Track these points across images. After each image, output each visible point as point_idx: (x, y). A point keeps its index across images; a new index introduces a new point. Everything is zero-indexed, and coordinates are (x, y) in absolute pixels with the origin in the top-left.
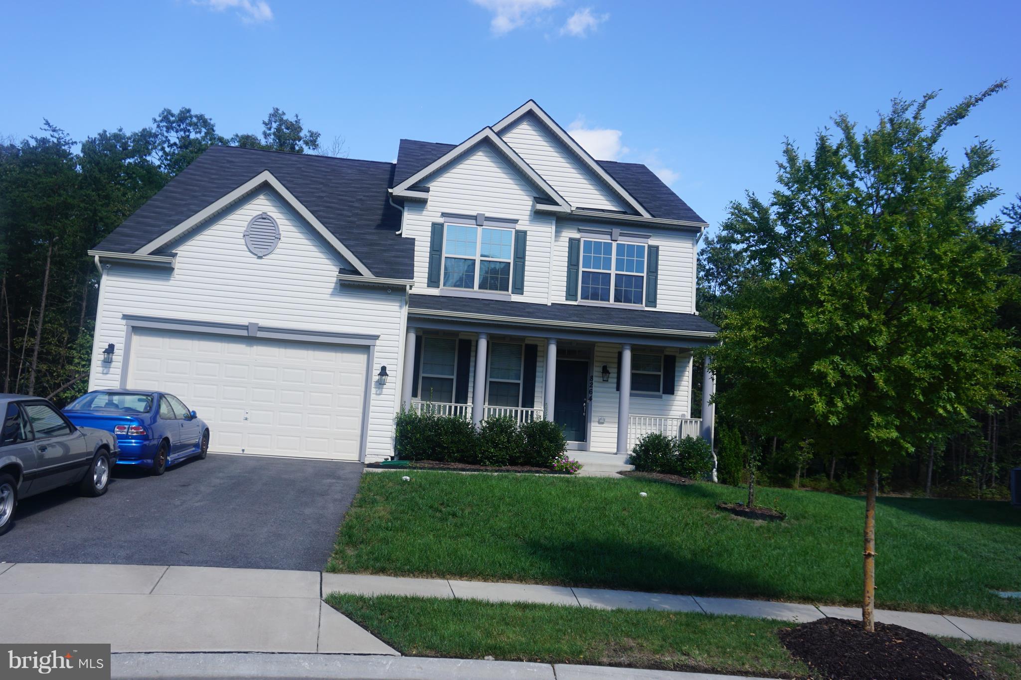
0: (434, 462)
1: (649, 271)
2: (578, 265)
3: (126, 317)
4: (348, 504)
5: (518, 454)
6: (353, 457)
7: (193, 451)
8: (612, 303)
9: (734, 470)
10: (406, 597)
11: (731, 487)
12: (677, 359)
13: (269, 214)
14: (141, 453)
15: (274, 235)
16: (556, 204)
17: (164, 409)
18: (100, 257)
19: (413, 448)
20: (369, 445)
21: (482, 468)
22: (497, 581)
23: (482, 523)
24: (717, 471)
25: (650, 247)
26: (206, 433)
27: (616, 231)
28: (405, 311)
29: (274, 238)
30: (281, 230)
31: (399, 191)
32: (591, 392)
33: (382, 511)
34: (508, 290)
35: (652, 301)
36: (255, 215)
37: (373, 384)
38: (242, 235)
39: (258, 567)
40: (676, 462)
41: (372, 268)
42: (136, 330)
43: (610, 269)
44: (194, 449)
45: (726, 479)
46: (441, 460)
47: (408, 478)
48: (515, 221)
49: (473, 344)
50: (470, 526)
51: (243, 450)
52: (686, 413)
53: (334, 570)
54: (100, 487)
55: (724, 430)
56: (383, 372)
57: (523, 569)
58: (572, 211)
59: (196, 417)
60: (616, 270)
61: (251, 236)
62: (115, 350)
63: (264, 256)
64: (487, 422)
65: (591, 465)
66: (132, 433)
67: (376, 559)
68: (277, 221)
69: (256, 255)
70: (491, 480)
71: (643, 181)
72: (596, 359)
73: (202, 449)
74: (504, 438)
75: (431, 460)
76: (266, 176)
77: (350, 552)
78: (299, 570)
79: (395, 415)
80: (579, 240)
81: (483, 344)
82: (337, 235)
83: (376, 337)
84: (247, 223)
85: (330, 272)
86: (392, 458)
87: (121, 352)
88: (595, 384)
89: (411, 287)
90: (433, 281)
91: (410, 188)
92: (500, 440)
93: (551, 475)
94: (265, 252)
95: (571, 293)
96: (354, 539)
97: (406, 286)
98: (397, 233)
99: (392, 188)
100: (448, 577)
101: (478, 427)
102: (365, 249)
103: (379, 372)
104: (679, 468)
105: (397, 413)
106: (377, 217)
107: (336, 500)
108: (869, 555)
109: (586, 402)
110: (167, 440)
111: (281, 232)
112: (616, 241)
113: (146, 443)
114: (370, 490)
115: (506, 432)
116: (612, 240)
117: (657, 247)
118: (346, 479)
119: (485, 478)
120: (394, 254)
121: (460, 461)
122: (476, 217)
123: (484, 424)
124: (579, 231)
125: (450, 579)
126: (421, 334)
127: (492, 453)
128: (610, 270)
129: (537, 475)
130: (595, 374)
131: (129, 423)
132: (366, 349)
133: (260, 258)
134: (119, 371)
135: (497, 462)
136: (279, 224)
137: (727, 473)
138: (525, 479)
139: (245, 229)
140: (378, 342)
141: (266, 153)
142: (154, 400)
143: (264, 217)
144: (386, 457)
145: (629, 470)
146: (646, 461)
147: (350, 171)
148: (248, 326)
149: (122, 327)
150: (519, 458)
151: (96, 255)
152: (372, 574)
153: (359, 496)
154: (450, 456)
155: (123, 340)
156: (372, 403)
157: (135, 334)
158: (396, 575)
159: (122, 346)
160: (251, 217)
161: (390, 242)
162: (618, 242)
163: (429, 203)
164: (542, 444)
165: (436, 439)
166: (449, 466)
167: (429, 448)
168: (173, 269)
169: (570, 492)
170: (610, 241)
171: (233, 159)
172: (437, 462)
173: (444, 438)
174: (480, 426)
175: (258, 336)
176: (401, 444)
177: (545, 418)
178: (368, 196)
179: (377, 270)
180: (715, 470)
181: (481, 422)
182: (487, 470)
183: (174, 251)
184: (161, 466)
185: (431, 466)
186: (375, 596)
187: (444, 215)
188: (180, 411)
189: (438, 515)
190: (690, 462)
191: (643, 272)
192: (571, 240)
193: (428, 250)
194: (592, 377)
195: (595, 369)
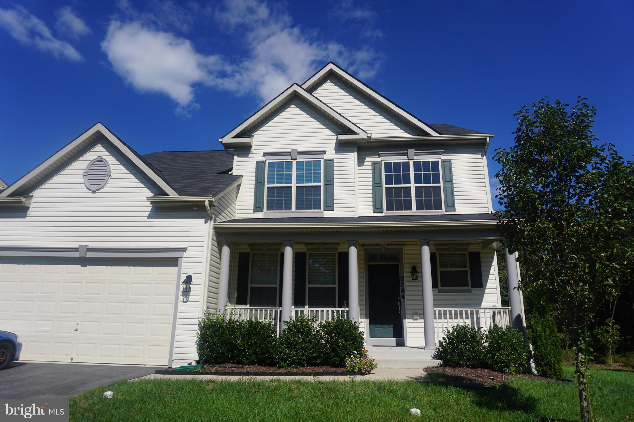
1: (445, 181)
2: (381, 183)
5: (315, 355)
8: (414, 211)
9: (554, 361)
11: (554, 380)
12: (482, 255)
13: (104, 157)
15: (106, 173)
16: (355, 133)
20: (175, 350)
24: (535, 362)
25: (443, 161)
27: (411, 152)
28: (210, 225)
29: (105, 175)
30: (111, 169)
32: (403, 291)
34: (320, 209)
35: (451, 205)
36: (92, 160)
37: (181, 292)
38: (82, 176)
40: (487, 355)
43: (410, 183)
45: (546, 372)
46: (240, 362)
48: (324, 152)
51: (72, 359)
52: (496, 304)
55: (535, 317)
56: (188, 280)
58: (368, 137)
60: (415, 183)
61: (89, 176)
63: (97, 190)
65: (396, 361)
68: (109, 162)
69: (90, 190)
72: (405, 261)
76: (99, 127)
80: (380, 163)
81: (288, 252)
83: (184, 250)
84: (86, 166)
86: (198, 362)
88: (406, 284)
90: (257, 208)
91: (235, 137)
92: (294, 340)
94: (99, 187)
95: (377, 207)
98: (230, 173)
99: (222, 138)
103: (183, 281)
104: (489, 362)
109: (400, 301)
111: (112, 170)
112: (413, 160)
116: (409, 160)
117: (449, 161)
121: (261, 363)
122: (290, 153)
124: (379, 156)
127: (287, 354)
130: (405, 274)
132: (176, 261)
133: (94, 192)
135: (293, 363)
136: (110, 164)
137: (546, 365)
139: (84, 171)
140: (185, 254)
143: (100, 160)
144: (191, 362)
145: (436, 365)
146: (452, 355)
148: (79, 249)
154: (246, 359)
156: (179, 309)
162: (414, 161)
163: (253, 148)
168: (30, 208)
170: (408, 161)
175: (87, 256)
180: (532, 360)
183: (31, 194)
187: (265, 154)
190: (501, 355)
191: (439, 183)
192: (374, 164)
193: (254, 183)
194: (403, 278)
195: (405, 270)
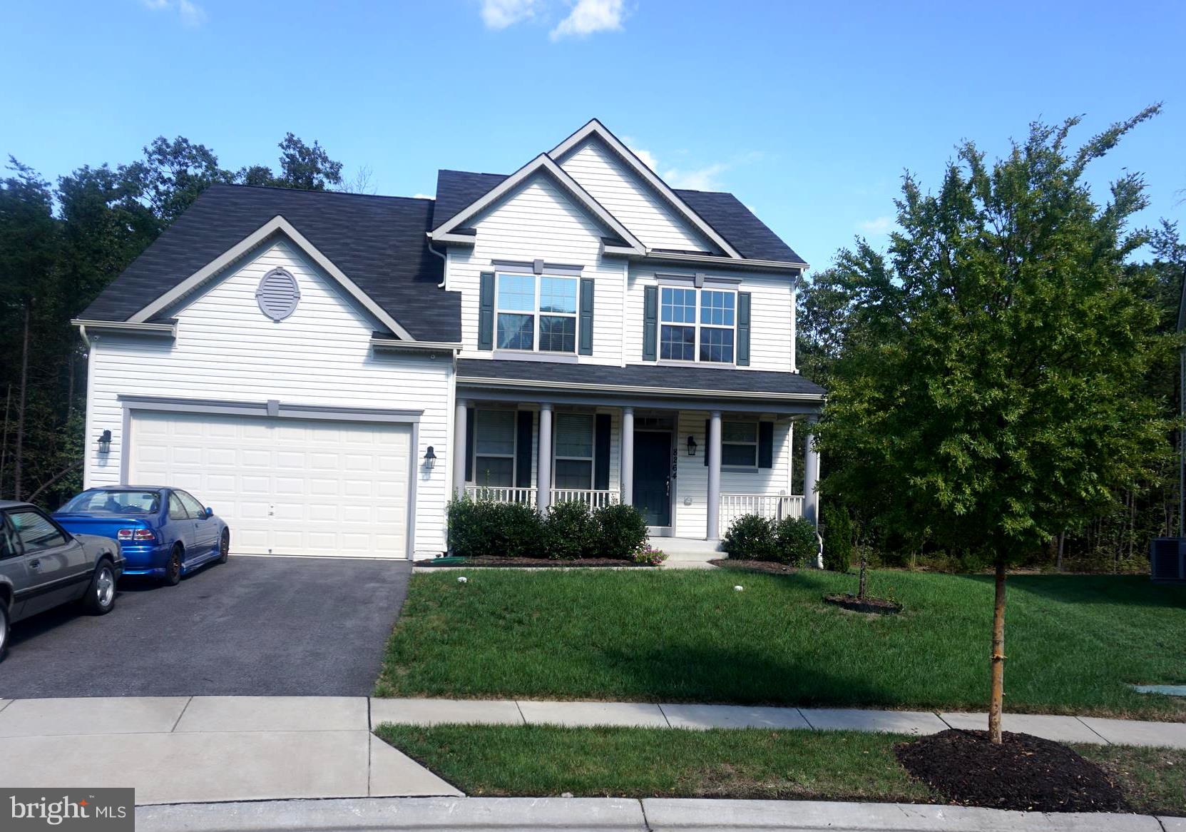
0: (495, 558)
1: (740, 323)
2: (656, 318)
3: (122, 398)
4: (396, 613)
5: (592, 545)
6: (400, 554)
7: (212, 554)
8: (697, 362)
9: (843, 555)
10: (469, 725)
11: (839, 574)
12: (775, 427)
13: (285, 268)
14: (151, 561)
15: (292, 293)
16: (629, 246)
17: (174, 507)
18: (86, 327)
19: (469, 541)
20: (417, 540)
21: (550, 562)
22: (573, 700)
23: (553, 631)
24: (823, 555)
25: (740, 294)
26: (225, 533)
27: (700, 276)
28: (452, 380)
29: (292, 298)
30: (300, 287)
31: (440, 234)
32: (675, 468)
33: (435, 620)
34: (574, 351)
35: (745, 358)
36: (268, 271)
37: (419, 468)
38: (254, 294)
39: (295, 694)
40: (776, 547)
41: (411, 329)
42: (135, 413)
44: (212, 552)
45: (834, 565)
46: (503, 554)
47: (465, 579)
48: (581, 268)
49: (535, 416)
50: (539, 635)
51: (270, 551)
52: (785, 489)
53: (383, 695)
54: (105, 603)
55: (830, 509)
56: (430, 453)
57: (603, 685)
58: (647, 254)
59: (212, 515)
60: (701, 323)
61: (265, 295)
62: (112, 438)
63: (282, 319)
64: (555, 508)
65: (678, 554)
66: (139, 538)
67: (432, 680)
68: (295, 276)
69: (271, 318)
70: (562, 578)
71: (730, 214)
72: (680, 429)
73: (222, 551)
74: (575, 526)
75: (492, 555)
76: (281, 223)
77: (401, 672)
78: (342, 695)
79: (446, 504)
80: (656, 288)
81: (546, 417)
82: (368, 291)
83: (420, 413)
84: (259, 280)
85: (362, 336)
86: (445, 554)
87: (119, 440)
88: (679, 459)
89: (459, 351)
90: (484, 343)
91: (453, 232)
92: (570, 529)
93: (632, 568)
94: (283, 314)
95: (649, 353)
96: (405, 656)
97: (452, 350)
98: (440, 286)
99: (431, 232)
100: (516, 697)
101: (545, 515)
102: (402, 307)
103: (425, 454)
104: (779, 555)
105: (449, 501)
106: (414, 267)
107: (381, 609)
108: (998, 659)
109: (669, 480)
110: (180, 543)
111: (300, 290)
112: (701, 288)
113: (156, 549)
114: (420, 594)
115: (578, 519)
116: (695, 287)
117: (749, 295)
118: (392, 582)
119: (556, 576)
120: (436, 311)
121: (527, 554)
122: (533, 263)
123: (552, 511)
124: (657, 277)
125: (519, 700)
126: (472, 406)
127: (561, 544)
128: (694, 322)
129: (615, 568)
130: (679, 447)
131: (134, 526)
132: (408, 427)
133: (277, 321)
134: (118, 462)
135: (568, 554)
136: (297, 280)
137: (834, 559)
138: (602, 575)
139: (257, 287)
140: (422, 419)
141: (279, 191)
142: (162, 497)
143: (279, 272)
144: (438, 553)
145: (721, 558)
146: (741, 548)
147: (379, 211)
148: (266, 404)
149: (119, 409)
150: (593, 549)
151: (82, 325)
152: (428, 697)
153: (408, 602)
154: (512, 550)
155: (120, 425)
156: (419, 490)
157: (134, 418)
158: (456, 698)
159: (120, 433)
160: (264, 273)
161: (431, 297)
162: (703, 289)
163: (476, 249)
164: (620, 532)
165: (495, 530)
166: (512, 562)
167: (487, 541)
168: (175, 338)
169: (654, 589)
170: (693, 288)
171: (238, 201)
172: (498, 557)
173: (505, 529)
174: (547, 513)
175: (278, 415)
176: (454, 537)
177: (622, 502)
178: (401, 241)
179: (417, 332)
180: (820, 554)
181: (547, 508)
182: (556, 565)
183: (173, 317)
184: (175, 574)
185: (490, 562)
186: (432, 725)
187: (494, 262)
188: (192, 509)
189: (501, 622)
190: (792, 547)
191: (733, 325)
192: (647, 288)
193: (477, 305)
194: (676, 451)
195: (680, 441)
